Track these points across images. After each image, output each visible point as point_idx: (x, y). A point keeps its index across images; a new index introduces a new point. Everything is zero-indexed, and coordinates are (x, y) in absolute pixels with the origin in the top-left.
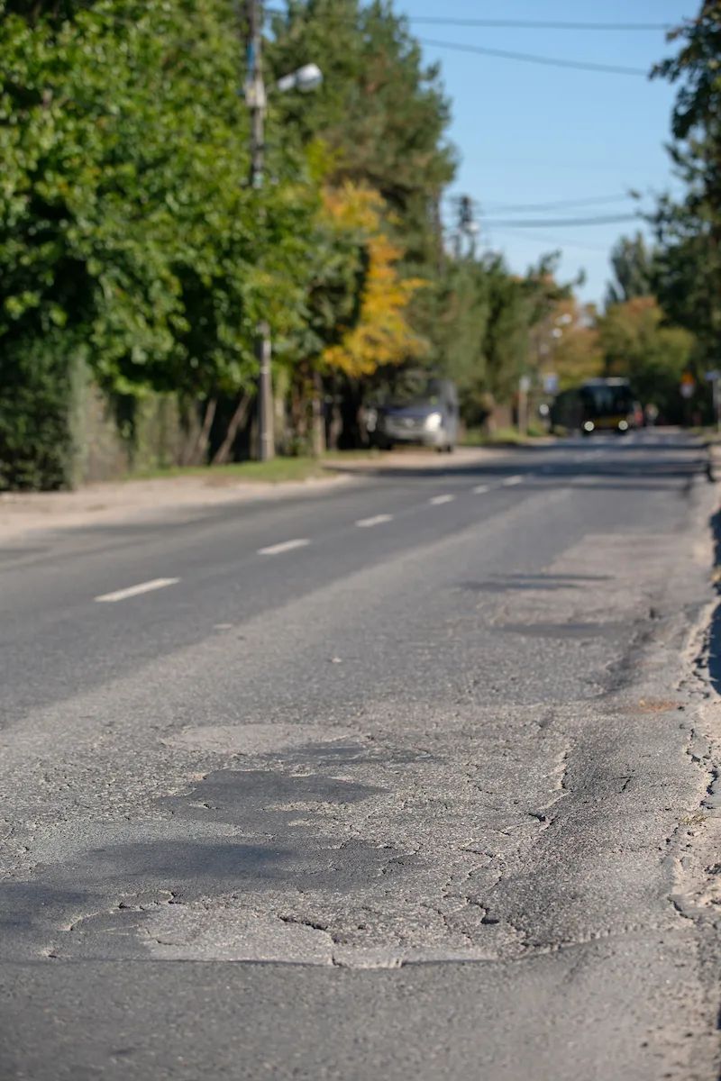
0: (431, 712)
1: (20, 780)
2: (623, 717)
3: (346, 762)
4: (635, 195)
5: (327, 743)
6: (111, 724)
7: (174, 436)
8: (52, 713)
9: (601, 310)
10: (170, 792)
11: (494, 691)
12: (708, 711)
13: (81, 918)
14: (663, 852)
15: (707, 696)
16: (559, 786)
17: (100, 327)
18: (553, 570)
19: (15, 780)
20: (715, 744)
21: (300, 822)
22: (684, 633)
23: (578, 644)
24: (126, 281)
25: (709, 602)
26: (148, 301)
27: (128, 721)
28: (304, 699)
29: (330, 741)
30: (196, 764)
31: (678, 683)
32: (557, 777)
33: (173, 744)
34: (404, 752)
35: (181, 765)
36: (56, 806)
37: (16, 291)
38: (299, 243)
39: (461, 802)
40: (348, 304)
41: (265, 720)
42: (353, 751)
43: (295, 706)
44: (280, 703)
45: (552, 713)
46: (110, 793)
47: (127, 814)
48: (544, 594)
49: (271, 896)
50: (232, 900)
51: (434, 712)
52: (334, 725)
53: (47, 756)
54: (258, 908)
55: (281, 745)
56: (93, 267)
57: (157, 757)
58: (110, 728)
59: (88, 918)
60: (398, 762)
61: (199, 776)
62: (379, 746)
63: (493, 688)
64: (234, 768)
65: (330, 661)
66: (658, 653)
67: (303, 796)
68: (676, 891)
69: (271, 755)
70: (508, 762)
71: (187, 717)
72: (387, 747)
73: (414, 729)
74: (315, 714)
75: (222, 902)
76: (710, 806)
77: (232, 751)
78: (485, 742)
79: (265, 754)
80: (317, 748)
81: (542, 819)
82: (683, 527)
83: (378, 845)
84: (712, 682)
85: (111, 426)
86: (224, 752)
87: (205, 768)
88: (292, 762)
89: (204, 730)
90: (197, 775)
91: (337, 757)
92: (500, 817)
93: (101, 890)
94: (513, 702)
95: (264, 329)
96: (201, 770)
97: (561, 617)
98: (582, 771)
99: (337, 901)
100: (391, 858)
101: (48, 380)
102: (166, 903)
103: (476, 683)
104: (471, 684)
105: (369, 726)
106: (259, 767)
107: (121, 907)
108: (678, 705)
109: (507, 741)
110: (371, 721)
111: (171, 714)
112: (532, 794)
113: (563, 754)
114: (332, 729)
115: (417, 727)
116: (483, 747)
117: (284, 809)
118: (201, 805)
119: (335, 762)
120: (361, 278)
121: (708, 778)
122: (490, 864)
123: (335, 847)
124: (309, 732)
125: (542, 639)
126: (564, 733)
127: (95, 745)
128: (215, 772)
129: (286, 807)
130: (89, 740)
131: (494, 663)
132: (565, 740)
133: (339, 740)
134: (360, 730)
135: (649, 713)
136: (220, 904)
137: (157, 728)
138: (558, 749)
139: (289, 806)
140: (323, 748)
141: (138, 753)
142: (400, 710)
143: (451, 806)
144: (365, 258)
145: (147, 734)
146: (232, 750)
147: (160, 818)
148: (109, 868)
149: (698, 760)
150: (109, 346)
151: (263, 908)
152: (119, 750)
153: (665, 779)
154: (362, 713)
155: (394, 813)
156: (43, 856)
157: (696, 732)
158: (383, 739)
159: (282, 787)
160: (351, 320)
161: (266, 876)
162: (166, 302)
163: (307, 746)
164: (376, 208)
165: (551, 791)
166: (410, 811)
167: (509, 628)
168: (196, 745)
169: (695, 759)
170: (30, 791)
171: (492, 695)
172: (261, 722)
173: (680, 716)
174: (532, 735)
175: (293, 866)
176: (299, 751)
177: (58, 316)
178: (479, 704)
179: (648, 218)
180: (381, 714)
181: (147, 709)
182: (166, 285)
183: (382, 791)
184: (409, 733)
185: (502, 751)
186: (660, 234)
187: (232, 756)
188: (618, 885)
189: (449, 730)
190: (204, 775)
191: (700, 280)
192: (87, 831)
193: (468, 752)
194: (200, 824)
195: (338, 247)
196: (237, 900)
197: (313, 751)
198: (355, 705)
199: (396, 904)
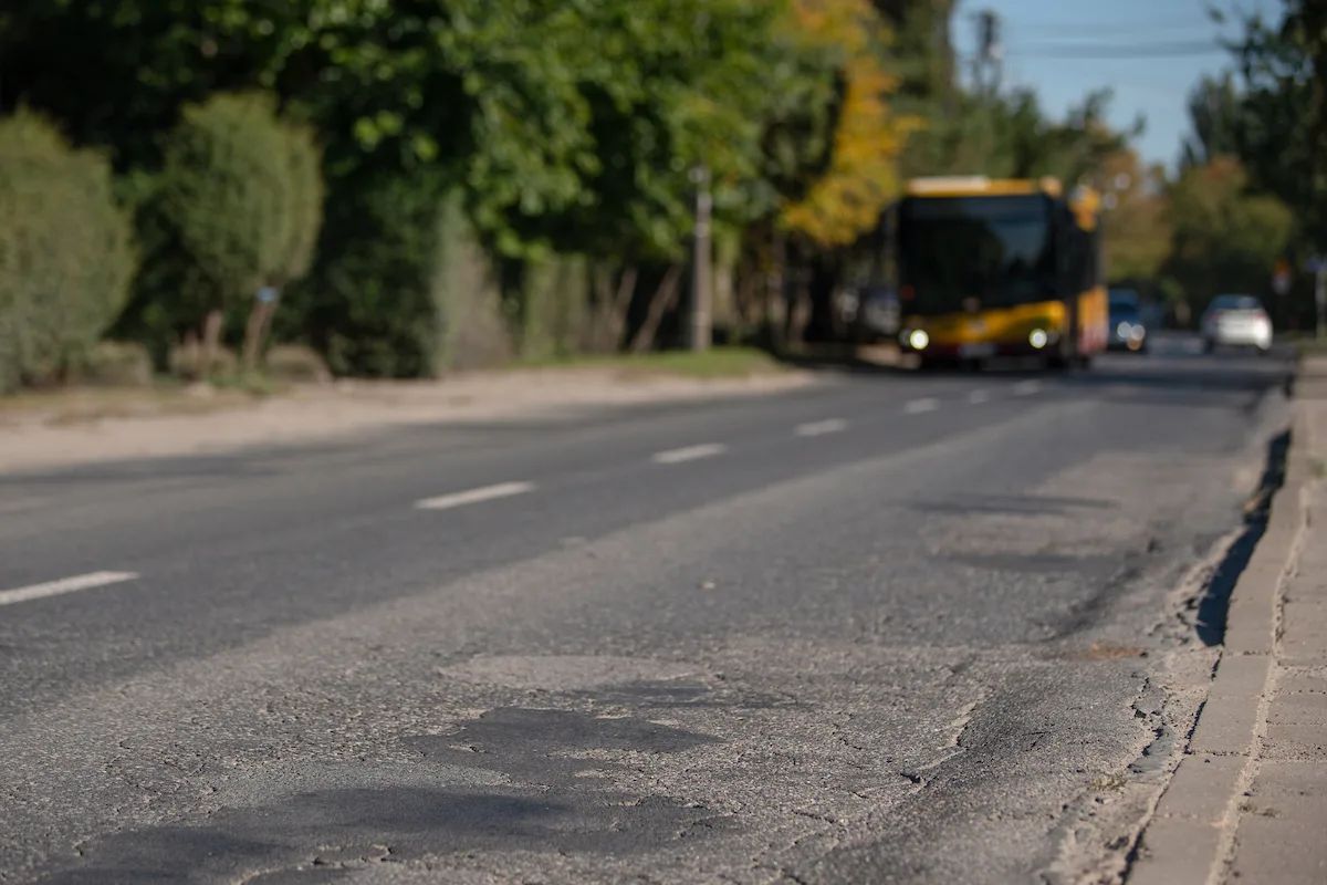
0: (813, 651)
1: (233, 708)
2: (1064, 663)
3: (677, 705)
4: (1216, 16)
5: (660, 682)
6: (378, 648)
7: (578, 313)
8: (304, 633)
9: (1172, 172)
10: (430, 731)
11: (909, 631)
12: (1179, 659)
13: (257, 873)
14: (1055, 821)
15: (1185, 641)
16: (953, 741)
17: (480, 164)
18: (1041, 491)
19: (225, 707)
20: (1173, 697)
21: (592, 773)
22: (1184, 569)
23: (1041, 579)
24: (518, 103)
25: (1227, 533)
26: (547, 131)
27: (403, 645)
28: (648, 628)
29: (666, 678)
30: (474, 699)
31: (1153, 626)
32: (953, 731)
33: (453, 675)
34: (762, 696)
35: (455, 699)
36: (271, 740)
37: (370, 111)
38: (749, 60)
39: (816, 756)
40: (815, 146)
41: (587, 652)
42: (693, 693)
43: (633, 637)
44: (614, 632)
45: (974, 657)
46: (348, 729)
47: (363, 754)
48: (1017, 520)
49: (519, 857)
50: (465, 860)
51: (817, 651)
52: (678, 660)
53: (280, 682)
54: (498, 871)
55: (598, 681)
56: (473, 84)
57: (426, 688)
58: (376, 653)
59: (266, 874)
60: (747, 707)
61: (474, 713)
62: (730, 688)
63: (909, 626)
64: (524, 706)
65: (699, 587)
66: (1141, 592)
67: (605, 743)
68: (1055, 867)
69: (579, 693)
70: (894, 713)
71: (484, 644)
72: (740, 690)
73: (782, 669)
74: (656, 647)
75: (453, 861)
76: (1138, 769)
77: (529, 686)
78: (874, 689)
79: (573, 691)
80: (645, 687)
81: (918, 781)
82: (1233, 447)
83: (686, 803)
84: (1198, 627)
85: (492, 298)
86: (519, 686)
87: (486, 703)
88: (607, 702)
89: (500, 660)
90: (472, 711)
91: (671, 698)
92: (859, 776)
93: (293, 841)
94: (928, 645)
95: (700, 176)
96: (479, 707)
97: (1029, 547)
98: (987, 724)
99: (606, 867)
100: (697, 820)
101: (409, 232)
102: (377, 860)
103: (888, 619)
104: (881, 620)
105: (723, 663)
106: (558, 706)
107: (317, 862)
108: (1141, 651)
109: (904, 688)
110: (728, 658)
111: (463, 639)
112: (915, 752)
113: (972, 705)
114: (673, 665)
115: (788, 667)
116: (869, 694)
117: (575, 756)
118: (466, 748)
119: (662, 705)
120: (834, 112)
121: (1148, 737)
122: (827, 831)
123: (629, 804)
124: (639, 667)
125: (996, 574)
126: (980, 681)
127: (348, 672)
128: (498, 709)
129: (577, 755)
130: (341, 666)
131: (920, 597)
132: (981, 689)
133: (678, 679)
134: (710, 668)
135: (1098, 660)
136: (446, 864)
137: (438, 655)
138: (968, 700)
139: (584, 753)
140: (653, 687)
141: (402, 684)
142: (771, 646)
143: (801, 762)
144: (840, 85)
145: (422, 661)
146: (531, 684)
147: (406, 761)
148: (315, 816)
149: (1144, 716)
150: (491, 190)
151: (505, 872)
152: (379, 679)
153: (1089, 736)
154: (720, 649)
155: (722, 767)
156: (233, 799)
157: (1151, 682)
158: (738, 679)
159: (579, 729)
160: (821, 167)
161: (521, 833)
162: (569, 134)
163: (633, 683)
164: (865, 23)
165: (940, 748)
166: (744, 765)
167: (956, 558)
168: (484, 676)
169: (1139, 714)
170: (242, 722)
171: (903, 634)
172: (581, 653)
173: (1139, 664)
174: (937, 682)
175: (564, 824)
176: (620, 690)
177: (425, 147)
178: (883, 644)
179: (1233, 49)
180: (743, 651)
181: (433, 633)
182: (570, 111)
183: (715, 740)
184: (774, 674)
185: (892, 699)
186: (1247, 71)
187: (527, 692)
188: (982, 858)
189: (829, 672)
190: (483, 711)
191: (1298, 133)
192: (301, 772)
193: (847, 699)
194: (456, 769)
195: (806, 68)
196: (472, 861)
197: (637, 691)
198: (715, 639)
199: (684, 873)
